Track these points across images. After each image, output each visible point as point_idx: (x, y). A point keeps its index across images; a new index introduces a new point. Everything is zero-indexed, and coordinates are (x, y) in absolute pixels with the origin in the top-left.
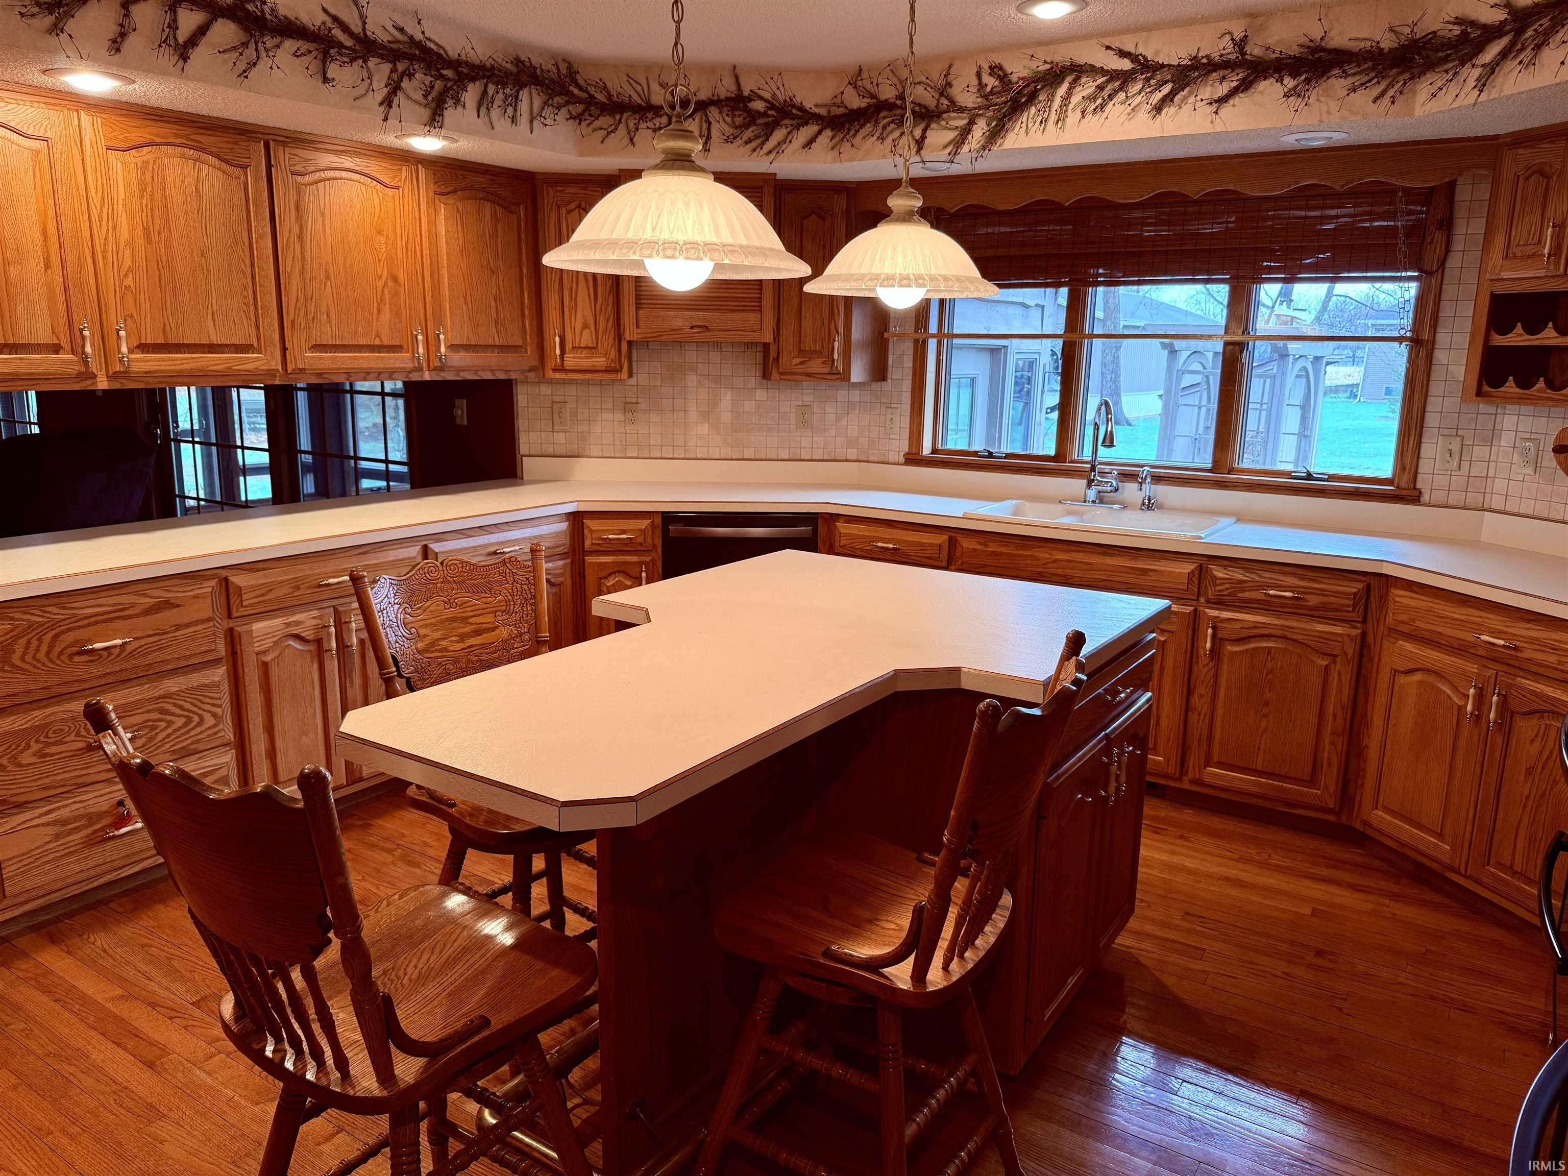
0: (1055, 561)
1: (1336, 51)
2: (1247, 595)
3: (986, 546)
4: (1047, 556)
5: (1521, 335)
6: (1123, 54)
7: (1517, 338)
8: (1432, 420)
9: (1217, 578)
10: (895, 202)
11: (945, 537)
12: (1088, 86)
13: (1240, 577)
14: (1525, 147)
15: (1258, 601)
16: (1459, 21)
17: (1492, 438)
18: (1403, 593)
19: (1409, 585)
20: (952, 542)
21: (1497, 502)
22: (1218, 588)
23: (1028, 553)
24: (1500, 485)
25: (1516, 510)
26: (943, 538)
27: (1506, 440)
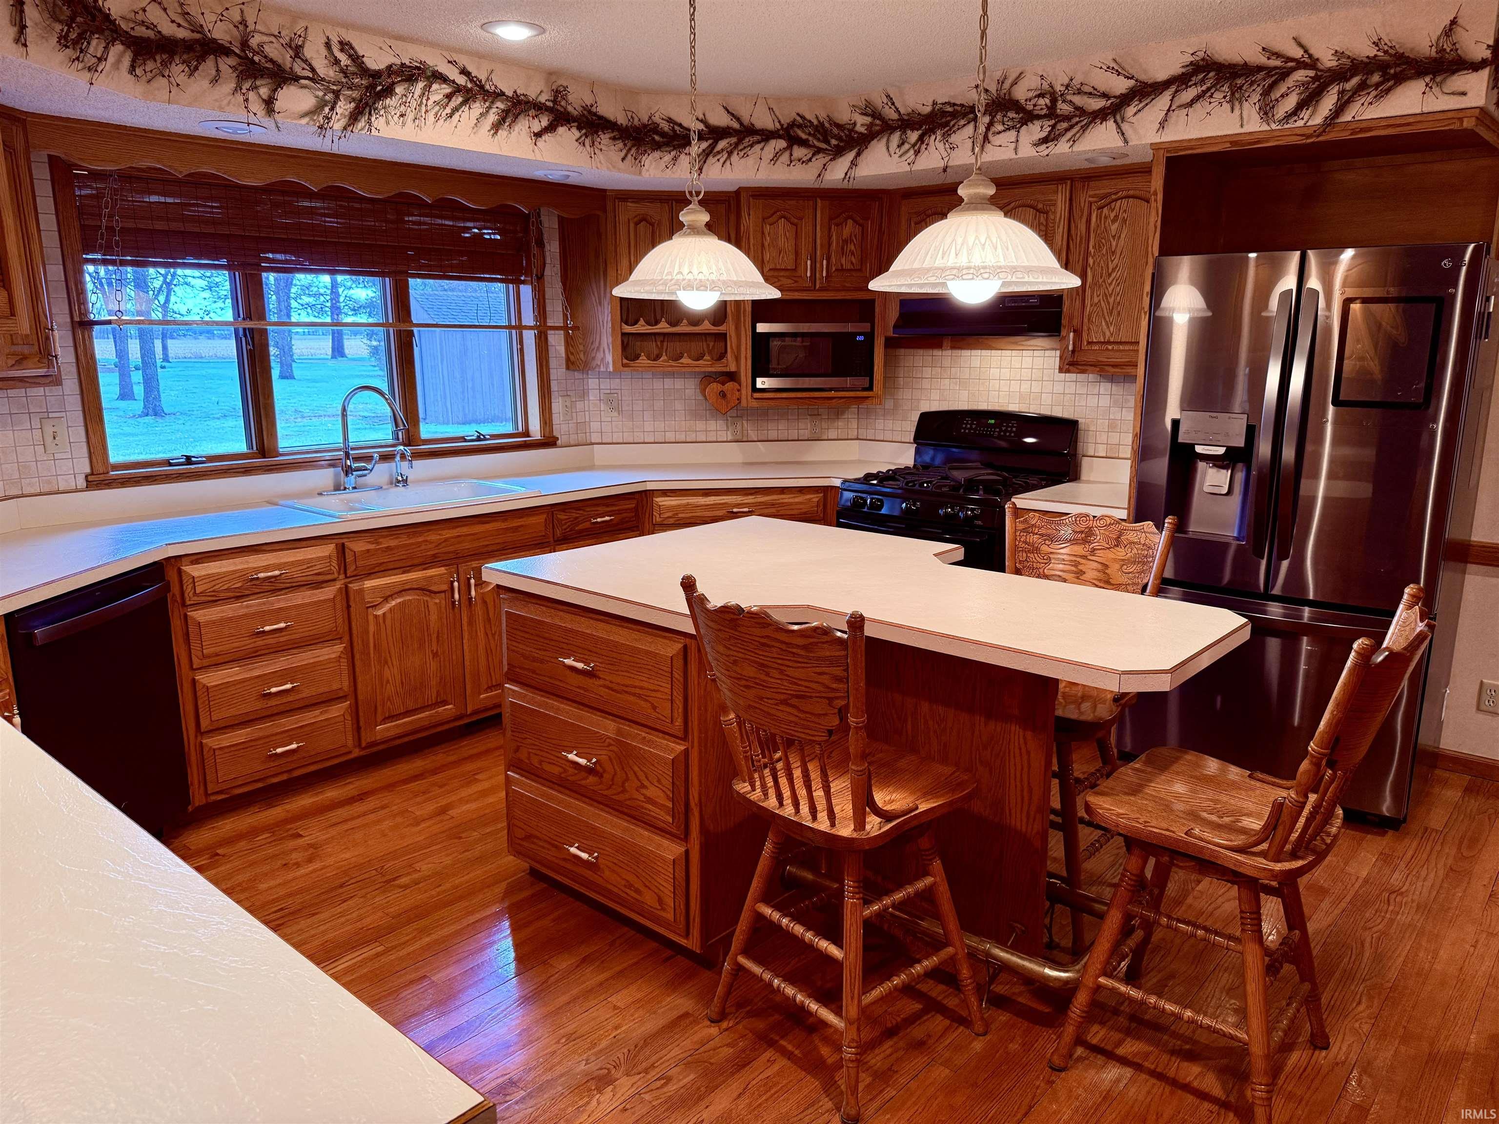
0: (446, 540)
1: (601, 118)
2: (580, 527)
3: (378, 543)
4: (438, 537)
5: (644, 326)
6: (464, 72)
7: (641, 327)
8: (554, 386)
9: (562, 520)
10: (685, 217)
11: (332, 547)
12: (439, 91)
13: (575, 515)
14: (632, 202)
15: (586, 530)
16: (670, 120)
17: (583, 394)
18: (663, 499)
19: (665, 493)
20: (342, 550)
21: (595, 438)
22: (564, 527)
23: (420, 539)
24: (595, 426)
25: (610, 441)
26: (328, 549)
27: (593, 396)
